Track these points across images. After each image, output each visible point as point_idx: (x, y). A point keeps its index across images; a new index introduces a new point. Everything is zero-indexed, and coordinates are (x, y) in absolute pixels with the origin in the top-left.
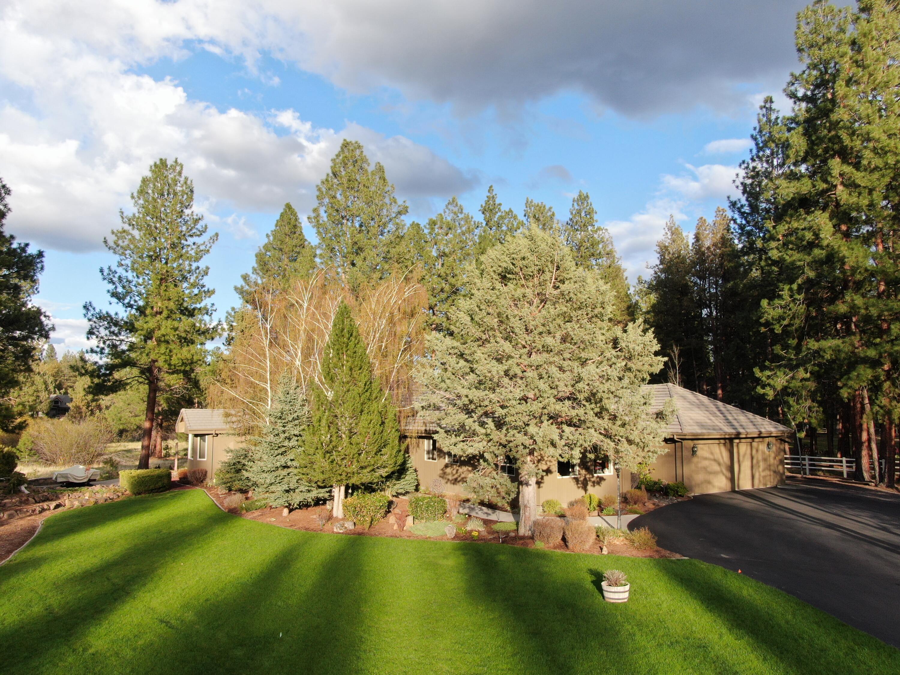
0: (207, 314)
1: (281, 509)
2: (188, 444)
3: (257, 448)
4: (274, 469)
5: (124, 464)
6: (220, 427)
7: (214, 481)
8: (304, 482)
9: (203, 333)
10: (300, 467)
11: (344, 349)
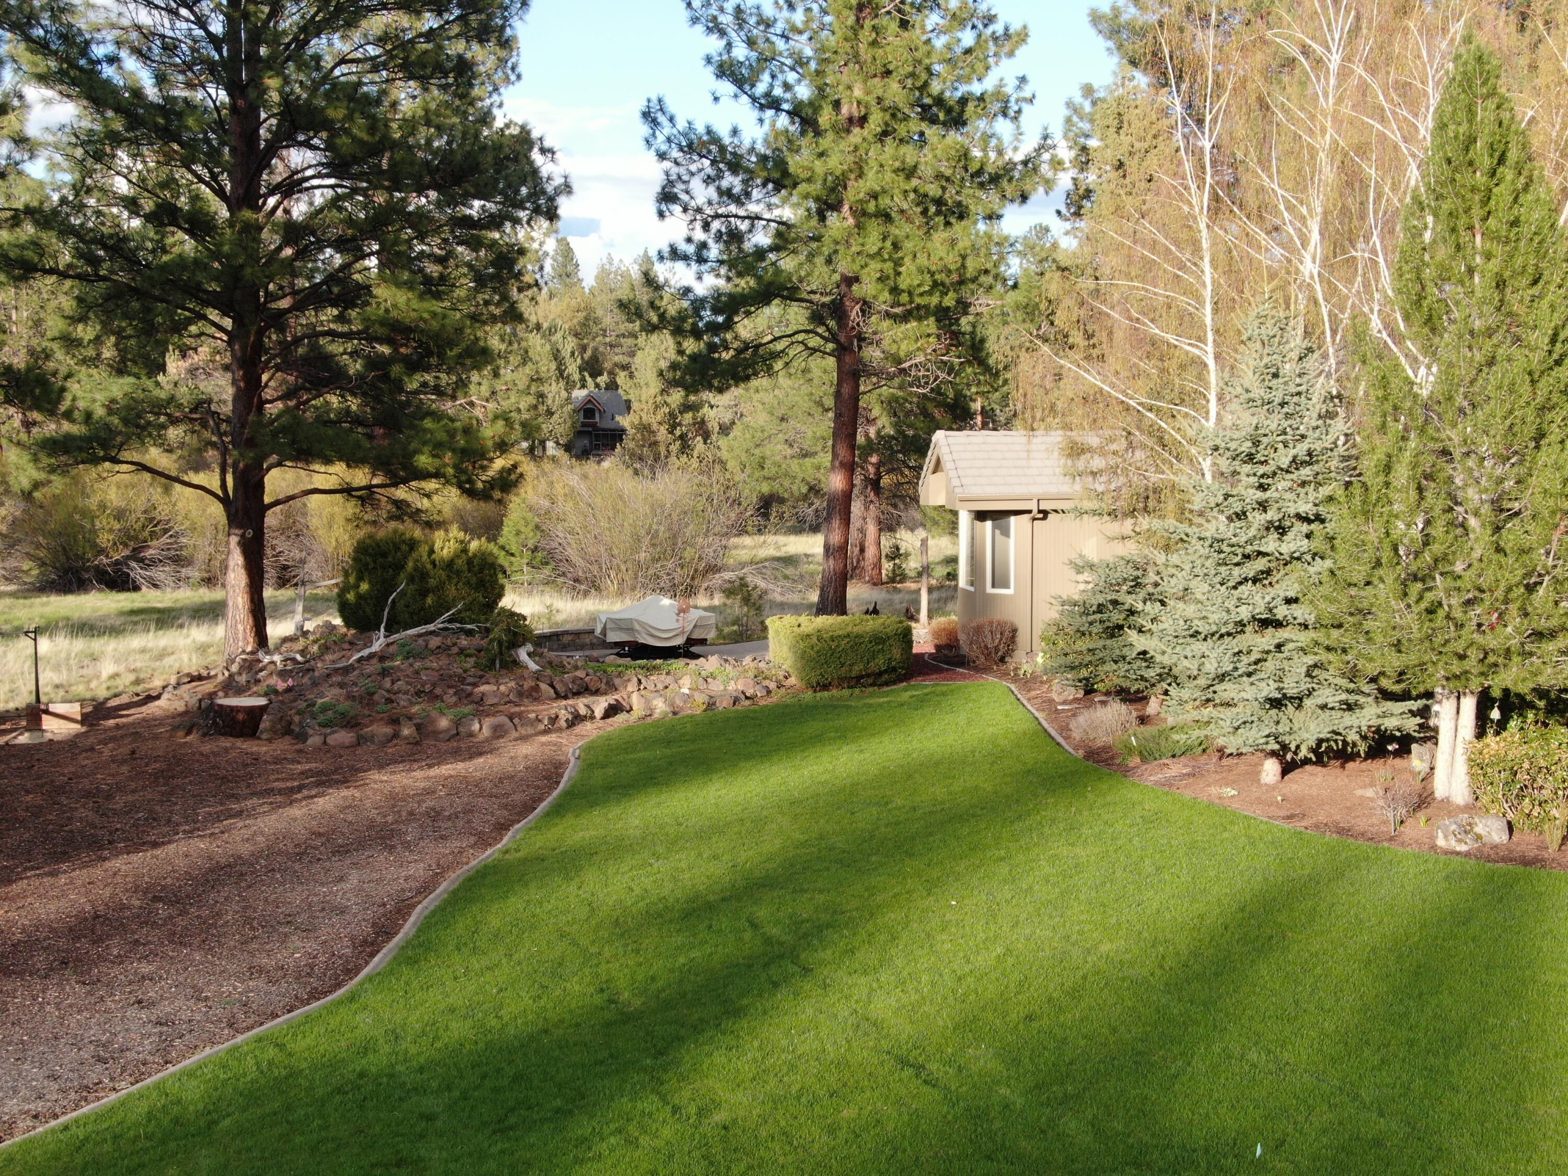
0: (1005, 115)
1: (1254, 759)
2: (956, 544)
3: (1175, 559)
4: (1230, 628)
5: (779, 598)
6: (1053, 489)
7: (1040, 660)
8: (1331, 675)
9: (995, 179)
10: (1320, 625)
11: (1477, 213)
